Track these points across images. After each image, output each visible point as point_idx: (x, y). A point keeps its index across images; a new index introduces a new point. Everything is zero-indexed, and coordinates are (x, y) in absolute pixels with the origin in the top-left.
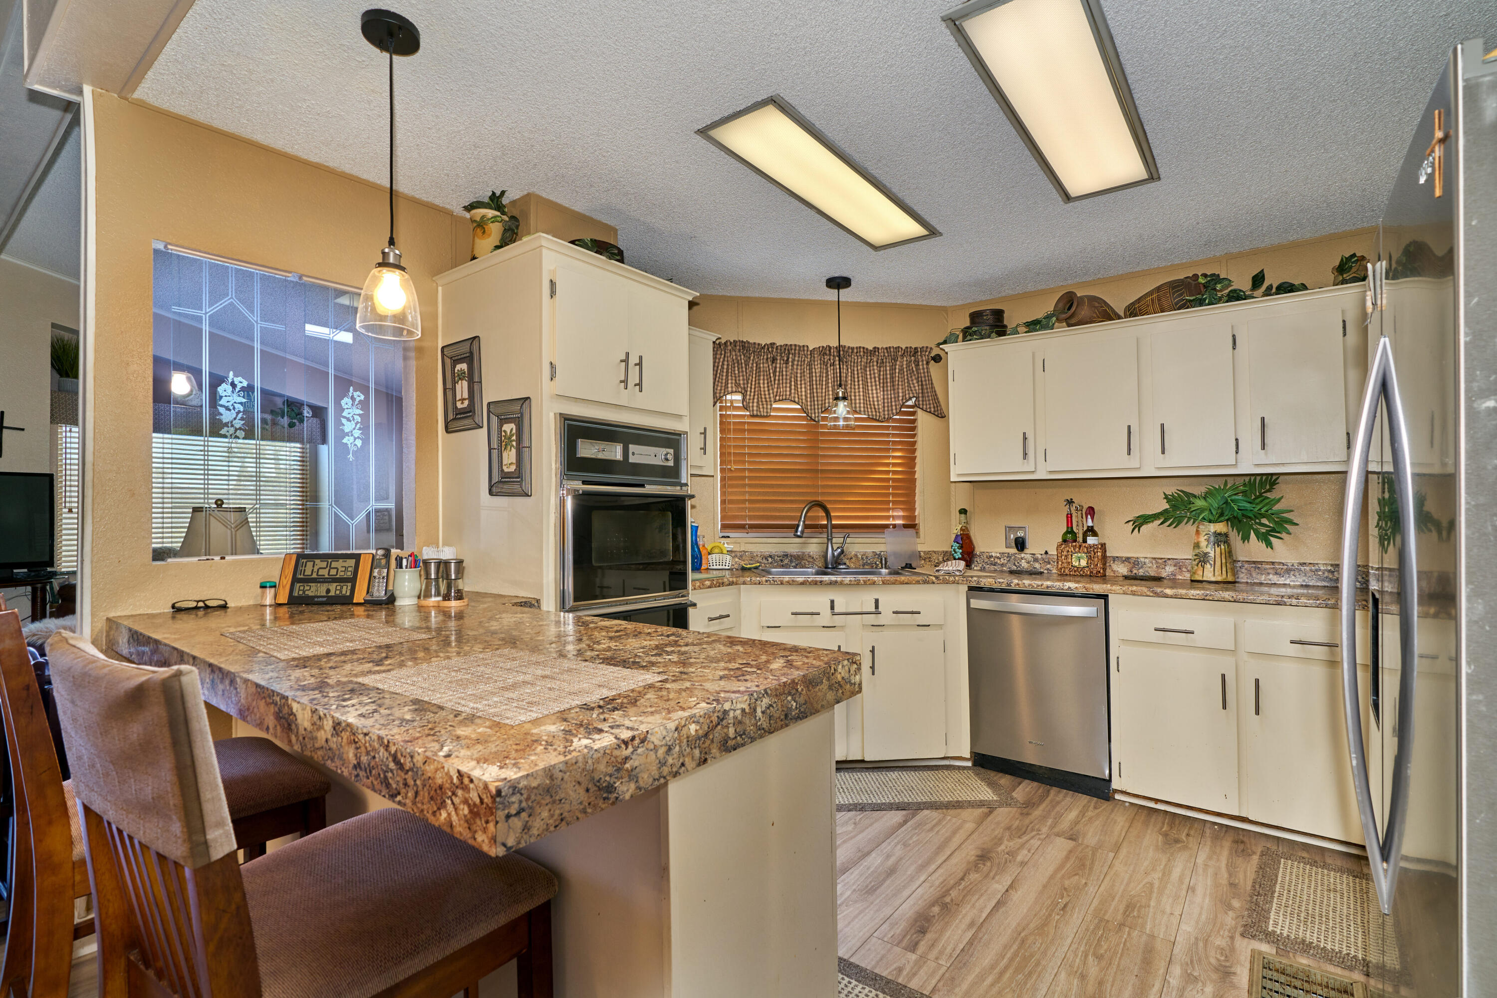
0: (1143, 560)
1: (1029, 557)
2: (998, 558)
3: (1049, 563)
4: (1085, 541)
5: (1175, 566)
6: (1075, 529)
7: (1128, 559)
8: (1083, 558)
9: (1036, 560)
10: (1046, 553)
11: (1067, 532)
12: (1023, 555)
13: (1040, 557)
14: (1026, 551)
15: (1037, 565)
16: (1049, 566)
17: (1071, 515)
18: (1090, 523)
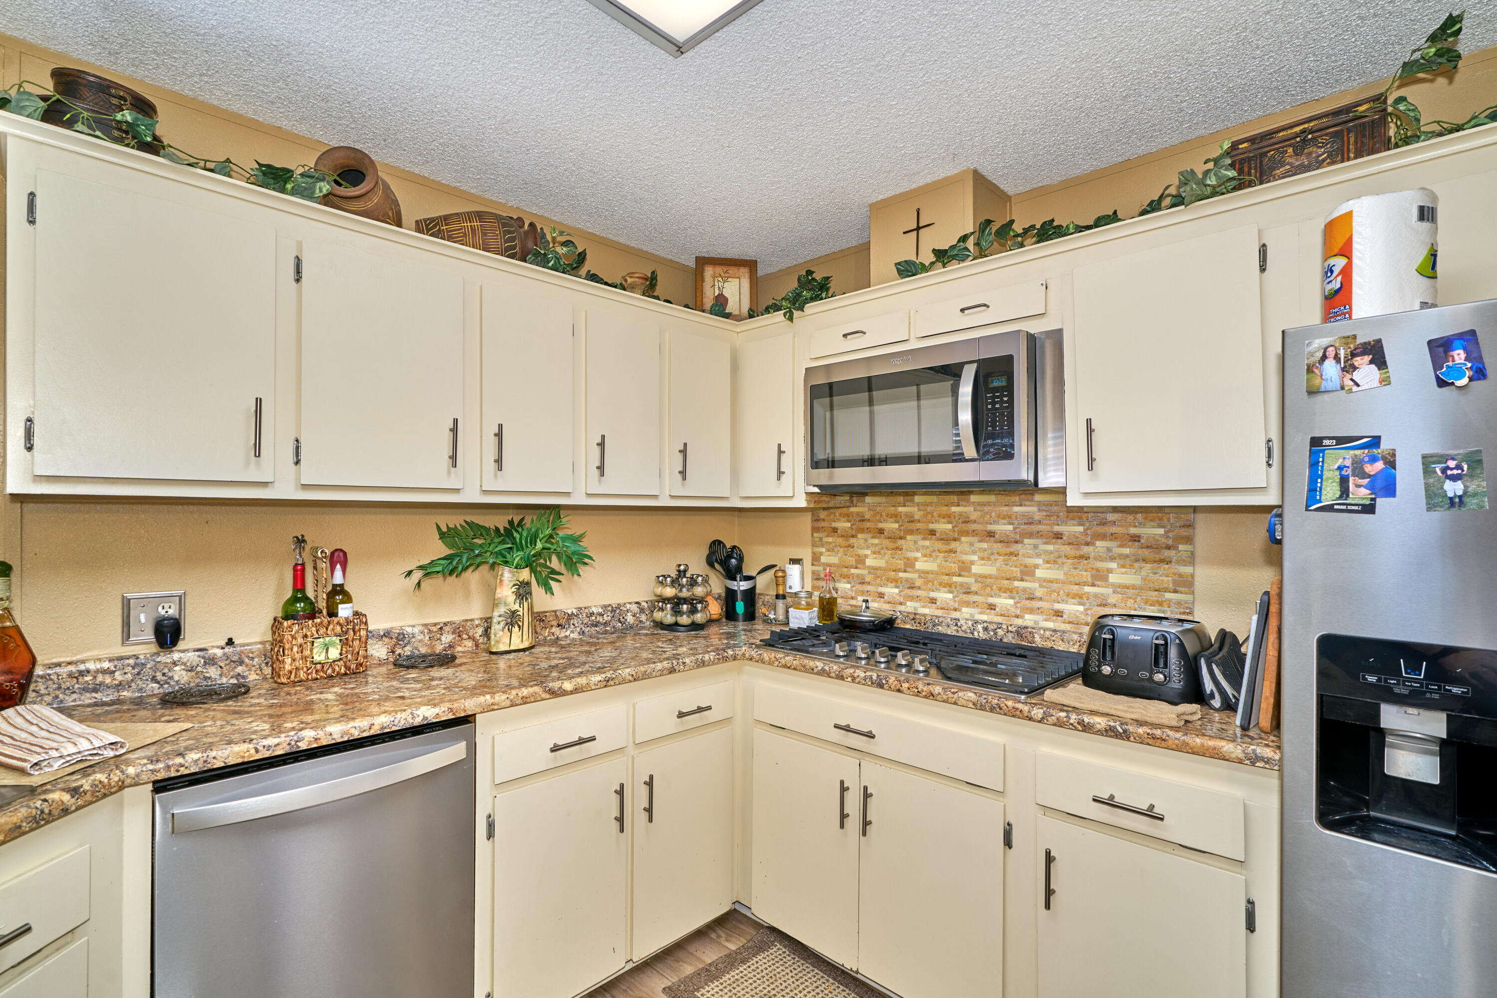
0: (409, 630)
1: (192, 657)
2: (105, 672)
3: (241, 663)
4: (332, 614)
5: (453, 633)
6: (310, 594)
7: (387, 634)
8: (333, 644)
9: (211, 661)
10: (230, 642)
11: (294, 600)
12: (176, 656)
13: (219, 652)
14: (181, 645)
15: (213, 672)
16: (240, 669)
17: (303, 565)
18: (338, 578)
